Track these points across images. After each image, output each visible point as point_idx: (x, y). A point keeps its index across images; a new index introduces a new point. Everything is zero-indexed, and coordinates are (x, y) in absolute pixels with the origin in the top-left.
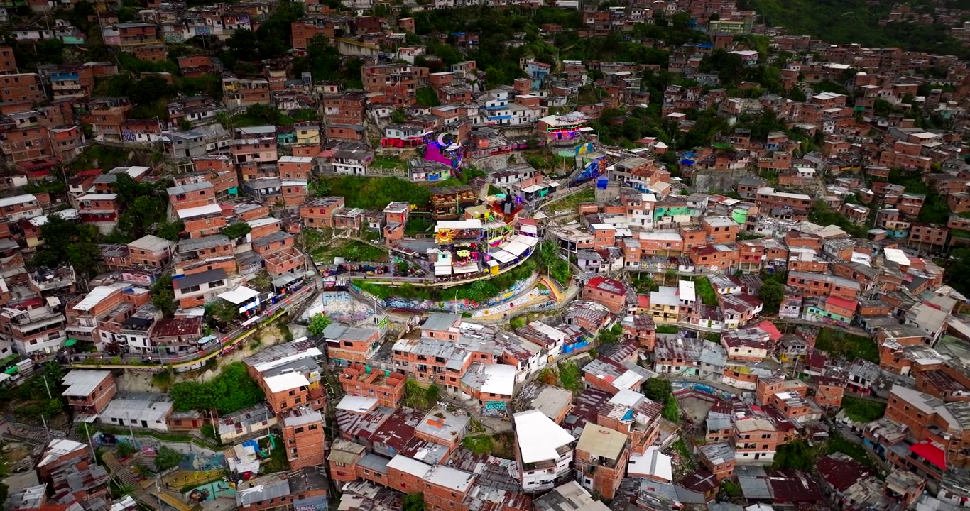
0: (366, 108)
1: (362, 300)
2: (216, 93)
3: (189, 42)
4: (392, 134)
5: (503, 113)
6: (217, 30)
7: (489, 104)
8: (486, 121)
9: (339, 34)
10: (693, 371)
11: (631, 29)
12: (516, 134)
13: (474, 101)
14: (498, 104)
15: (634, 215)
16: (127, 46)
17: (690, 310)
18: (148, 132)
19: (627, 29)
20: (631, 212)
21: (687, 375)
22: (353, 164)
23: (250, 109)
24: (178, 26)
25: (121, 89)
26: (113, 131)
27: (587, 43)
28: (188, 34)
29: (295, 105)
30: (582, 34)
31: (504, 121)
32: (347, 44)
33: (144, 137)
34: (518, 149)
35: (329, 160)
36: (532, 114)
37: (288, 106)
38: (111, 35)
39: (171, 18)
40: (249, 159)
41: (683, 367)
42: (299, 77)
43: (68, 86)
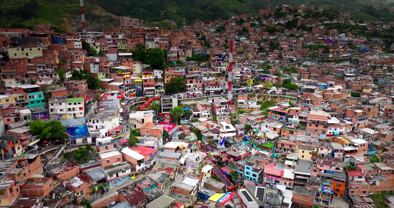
0: (313, 35)
1: (313, 62)
2: (283, 32)
3: (277, 24)
4: (320, 38)
5: (343, 38)
6: (282, 22)
7: (340, 36)
8: (339, 39)
9: (307, 23)
10: (384, 80)
11: (382, 30)
12: (346, 42)
13: (337, 35)
14: (342, 36)
15: (374, 56)
16: (267, 24)
17: (385, 71)
18: (273, 36)
19: (381, 30)
20: (373, 55)
21: (383, 81)
22: (311, 43)
23: (290, 35)
24: (275, 21)
25: (267, 31)
26: (266, 37)
27: (367, 33)
28: (277, 23)
29: (298, 34)
30: (366, 32)
31: (344, 40)
32: (309, 25)
33: (272, 37)
34: (347, 44)
35: (306, 42)
36: (351, 39)
37: (297, 34)
38: (265, 22)
39: (273, 20)
40: (291, 41)
41: (382, 80)
42: (299, 30)
43: (258, 30)
